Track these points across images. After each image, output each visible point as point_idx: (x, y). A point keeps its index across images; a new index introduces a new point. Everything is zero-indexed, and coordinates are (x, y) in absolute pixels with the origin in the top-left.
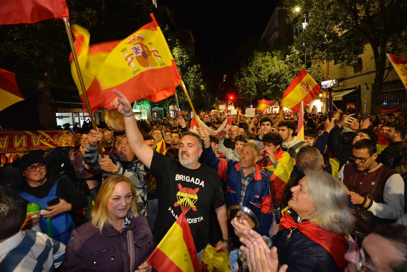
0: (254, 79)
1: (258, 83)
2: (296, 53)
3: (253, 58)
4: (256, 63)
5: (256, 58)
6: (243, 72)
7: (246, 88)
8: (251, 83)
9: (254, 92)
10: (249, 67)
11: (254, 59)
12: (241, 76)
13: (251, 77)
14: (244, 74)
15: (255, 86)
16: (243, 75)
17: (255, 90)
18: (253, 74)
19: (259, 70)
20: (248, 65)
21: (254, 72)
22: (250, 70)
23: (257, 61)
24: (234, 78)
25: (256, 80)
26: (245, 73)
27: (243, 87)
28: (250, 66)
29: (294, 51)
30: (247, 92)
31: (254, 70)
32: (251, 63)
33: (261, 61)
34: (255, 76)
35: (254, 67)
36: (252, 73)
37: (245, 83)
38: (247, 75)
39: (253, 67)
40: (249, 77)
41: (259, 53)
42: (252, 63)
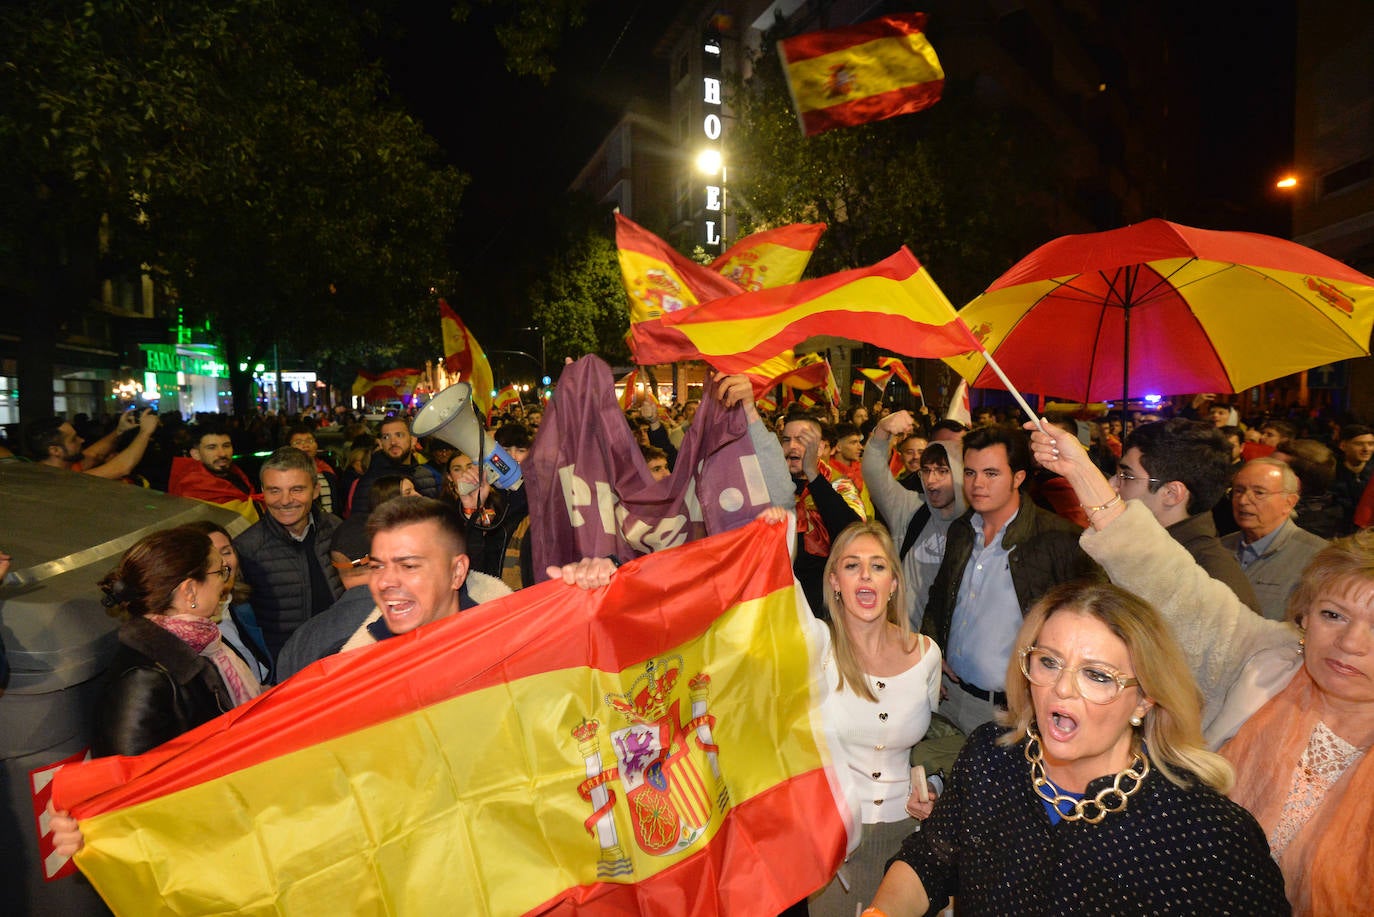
0: (590, 309)
1: (600, 320)
2: (705, 262)
3: (587, 250)
4: (595, 264)
5: (595, 253)
6: (559, 284)
7: (567, 329)
8: (582, 318)
9: (591, 342)
10: (575, 273)
11: (587, 255)
12: (551, 296)
13: (580, 302)
14: (563, 290)
15: (591, 328)
16: (559, 291)
17: (593, 338)
18: (587, 295)
19: (604, 285)
20: (572, 266)
21: (589, 287)
22: (580, 283)
23: (598, 260)
24: (531, 298)
25: (597, 312)
26: (565, 288)
27: (559, 326)
28: (579, 270)
29: (702, 256)
30: (573, 342)
31: (590, 284)
32: (579, 263)
33: (607, 261)
34: (590, 299)
35: (590, 275)
36: (585, 290)
37: (566, 317)
38: (570, 294)
39: (585, 273)
40: (575, 300)
41: (601, 241)
42: (584, 262)
